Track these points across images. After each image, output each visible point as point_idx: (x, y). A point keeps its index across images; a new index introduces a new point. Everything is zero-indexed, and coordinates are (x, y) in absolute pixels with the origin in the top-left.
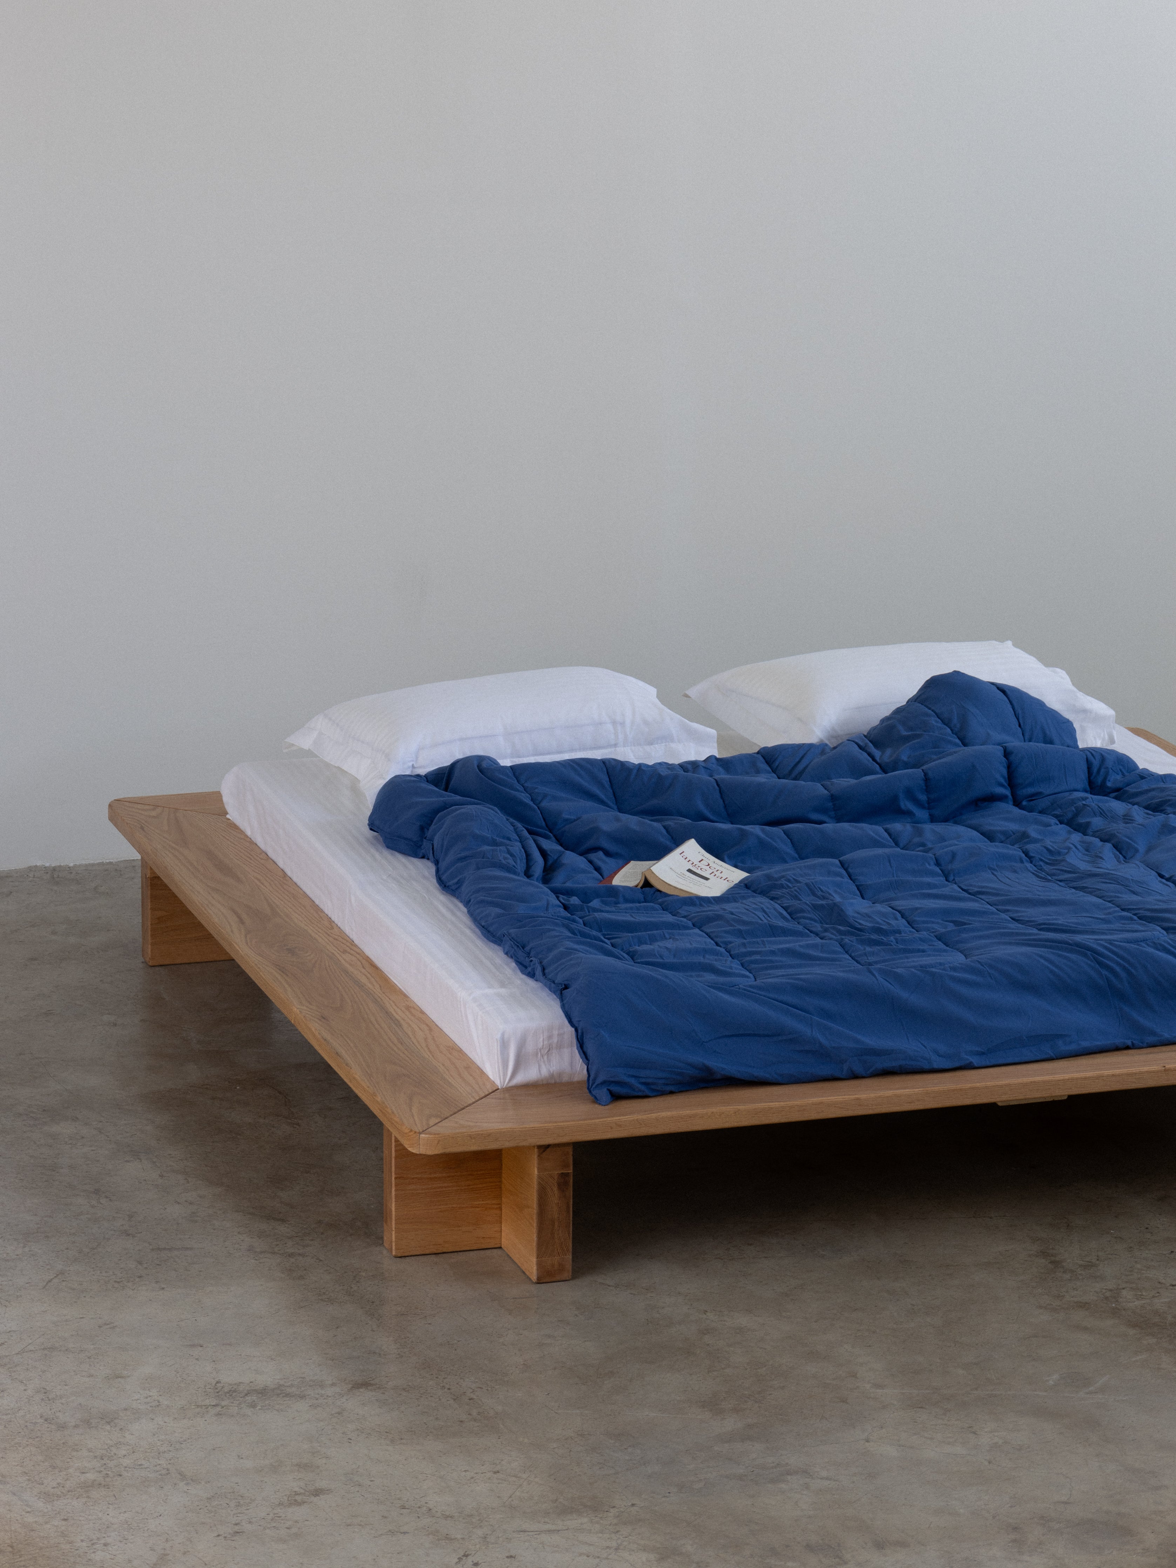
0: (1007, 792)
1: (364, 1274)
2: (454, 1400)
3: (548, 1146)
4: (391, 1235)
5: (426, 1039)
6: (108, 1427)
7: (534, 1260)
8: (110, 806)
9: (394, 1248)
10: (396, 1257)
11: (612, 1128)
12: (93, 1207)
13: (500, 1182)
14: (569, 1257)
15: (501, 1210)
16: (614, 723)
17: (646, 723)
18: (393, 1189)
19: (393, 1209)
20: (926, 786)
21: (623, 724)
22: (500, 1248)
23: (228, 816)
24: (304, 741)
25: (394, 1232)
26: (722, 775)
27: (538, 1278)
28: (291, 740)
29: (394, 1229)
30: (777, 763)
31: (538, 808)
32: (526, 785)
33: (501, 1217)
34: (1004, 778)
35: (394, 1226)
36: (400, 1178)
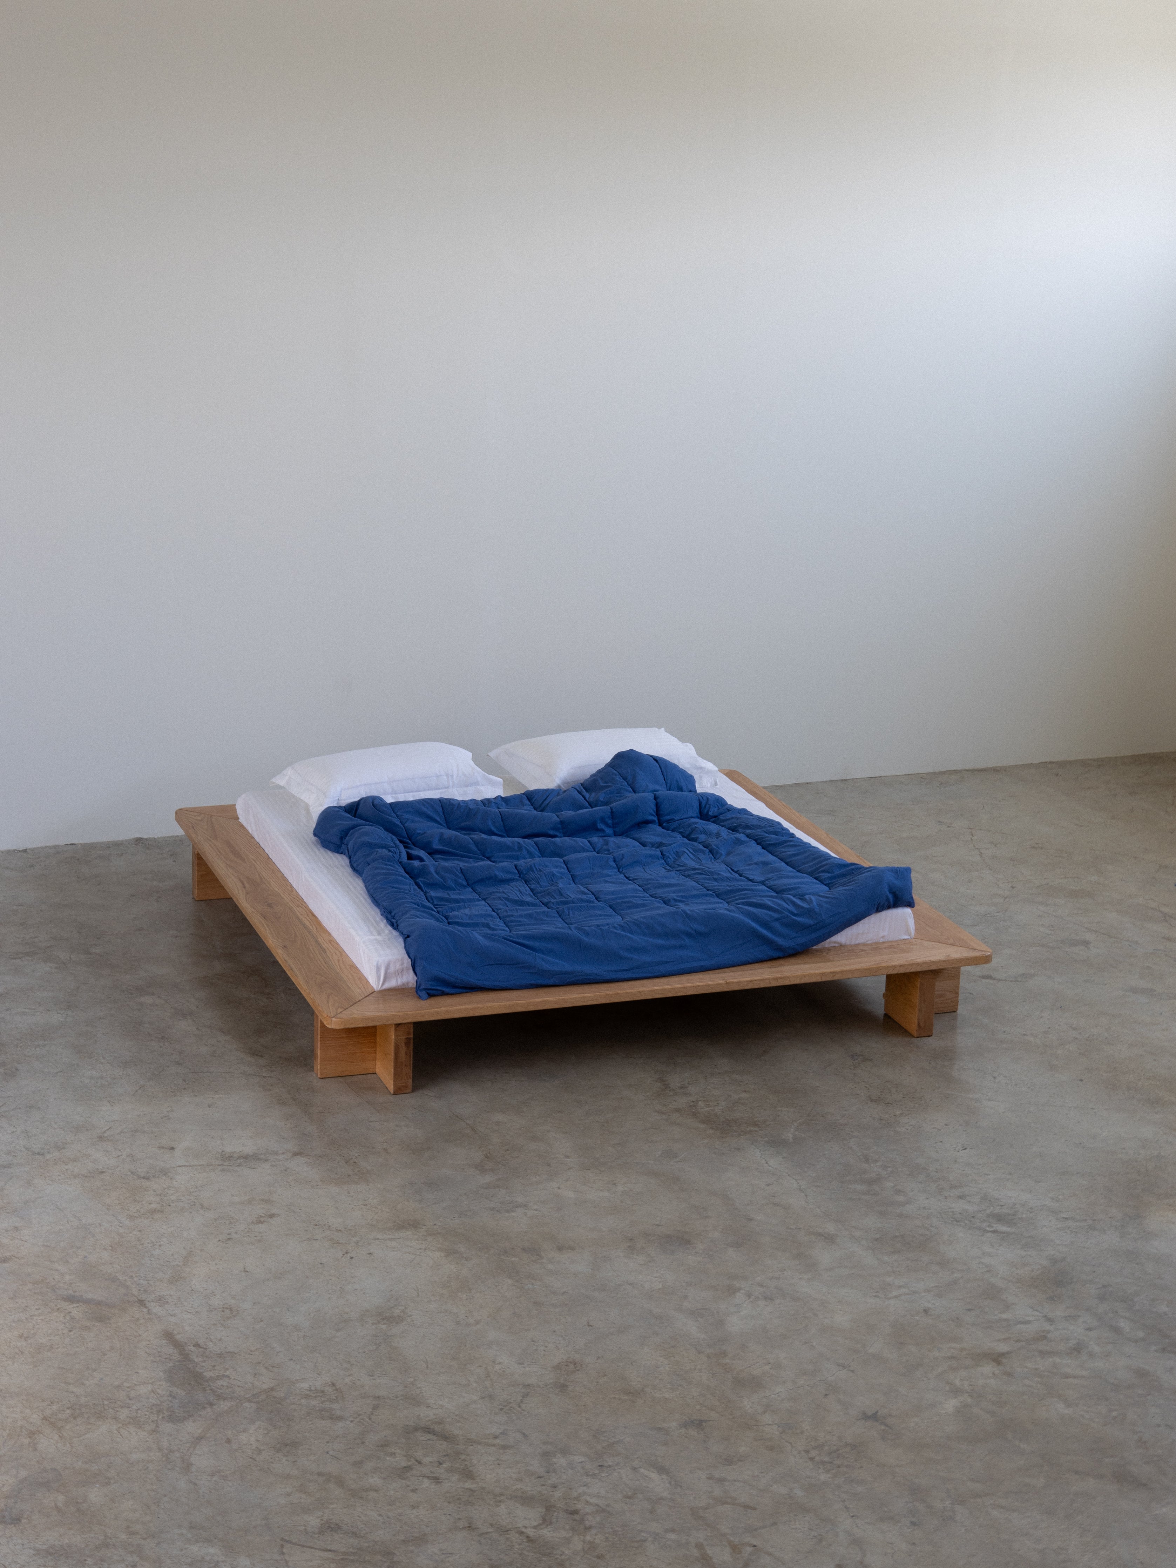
0: (656, 819)
1: (302, 1088)
2: (346, 1163)
3: (400, 1024)
4: (318, 1066)
5: (338, 961)
6: (164, 1178)
7: (392, 1083)
8: (176, 812)
9: (319, 1073)
10: (320, 1078)
12: (161, 1047)
13: (375, 1043)
14: (411, 1081)
15: (376, 1053)
16: (447, 775)
17: (464, 774)
18: (319, 1043)
19: (319, 1054)
20: (612, 816)
21: (452, 776)
22: (376, 1073)
23: (239, 821)
24: (280, 781)
26: (504, 809)
27: (394, 1093)
29: (319, 1064)
30: (534, 799)
31: (404, 827)
32: (398, 814)
33: (375, 1058)
34: (654, 811)
36: (322, 1037)
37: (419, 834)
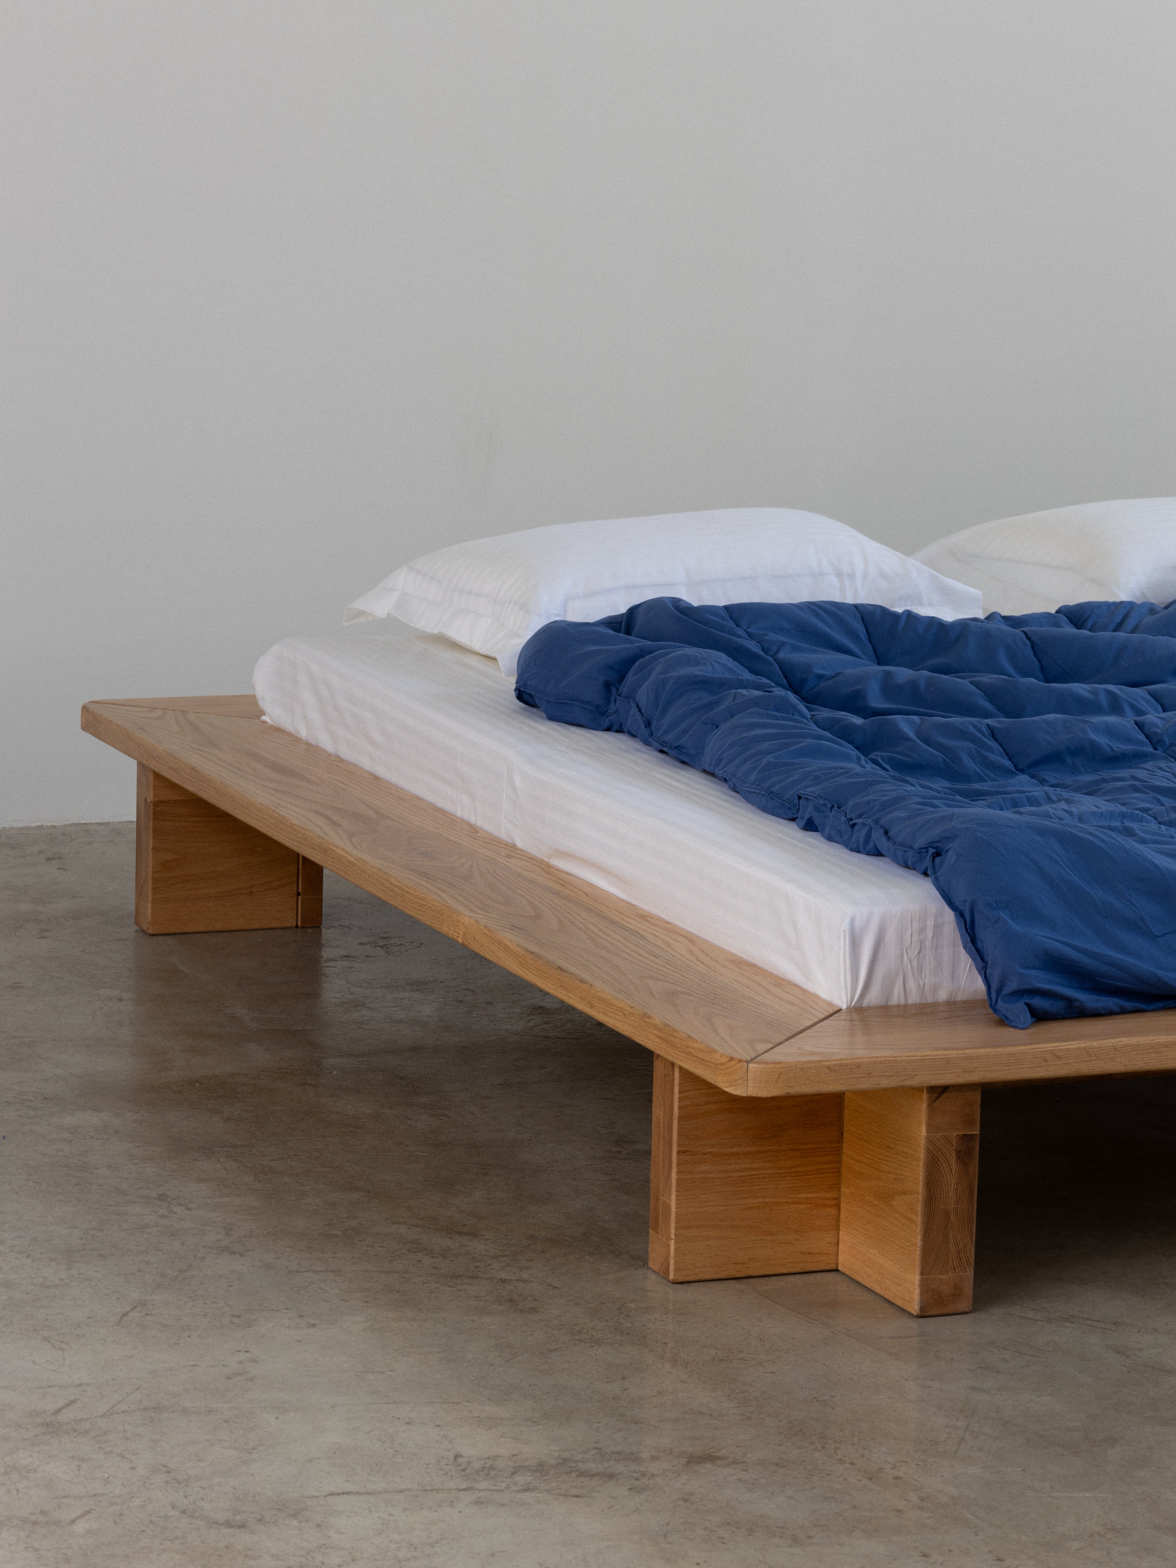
1: (633, 1305)
2: (870, 1479)
3: (944, 1088)
4: (668, 1247)
5: (691, 952)
6: (295, 1523)
7: (917, 1278)
8: (85, 709)
9: (672, 1268)
10: (673, 1282)
11: (1046, 1061)
12: (163, 1217)
13: (839, 1162)
14: (970, 1273)
15: (838, 1207)
16: (839, 574)
17: (883, 575)
18: (674, 1171)
19: (673, 1204)
21: (852, 576)
22: (837, 1270)
23: (263, 718)
25: (673, 1242)
27: (922, 1309)
28: (360, 604)
29: (673, 1237)
31: (774, 660)
32: (749, 630)
33: (838, 1221)
35: (673, 1231)
36: (684, 1152)
37: (820, 677)
